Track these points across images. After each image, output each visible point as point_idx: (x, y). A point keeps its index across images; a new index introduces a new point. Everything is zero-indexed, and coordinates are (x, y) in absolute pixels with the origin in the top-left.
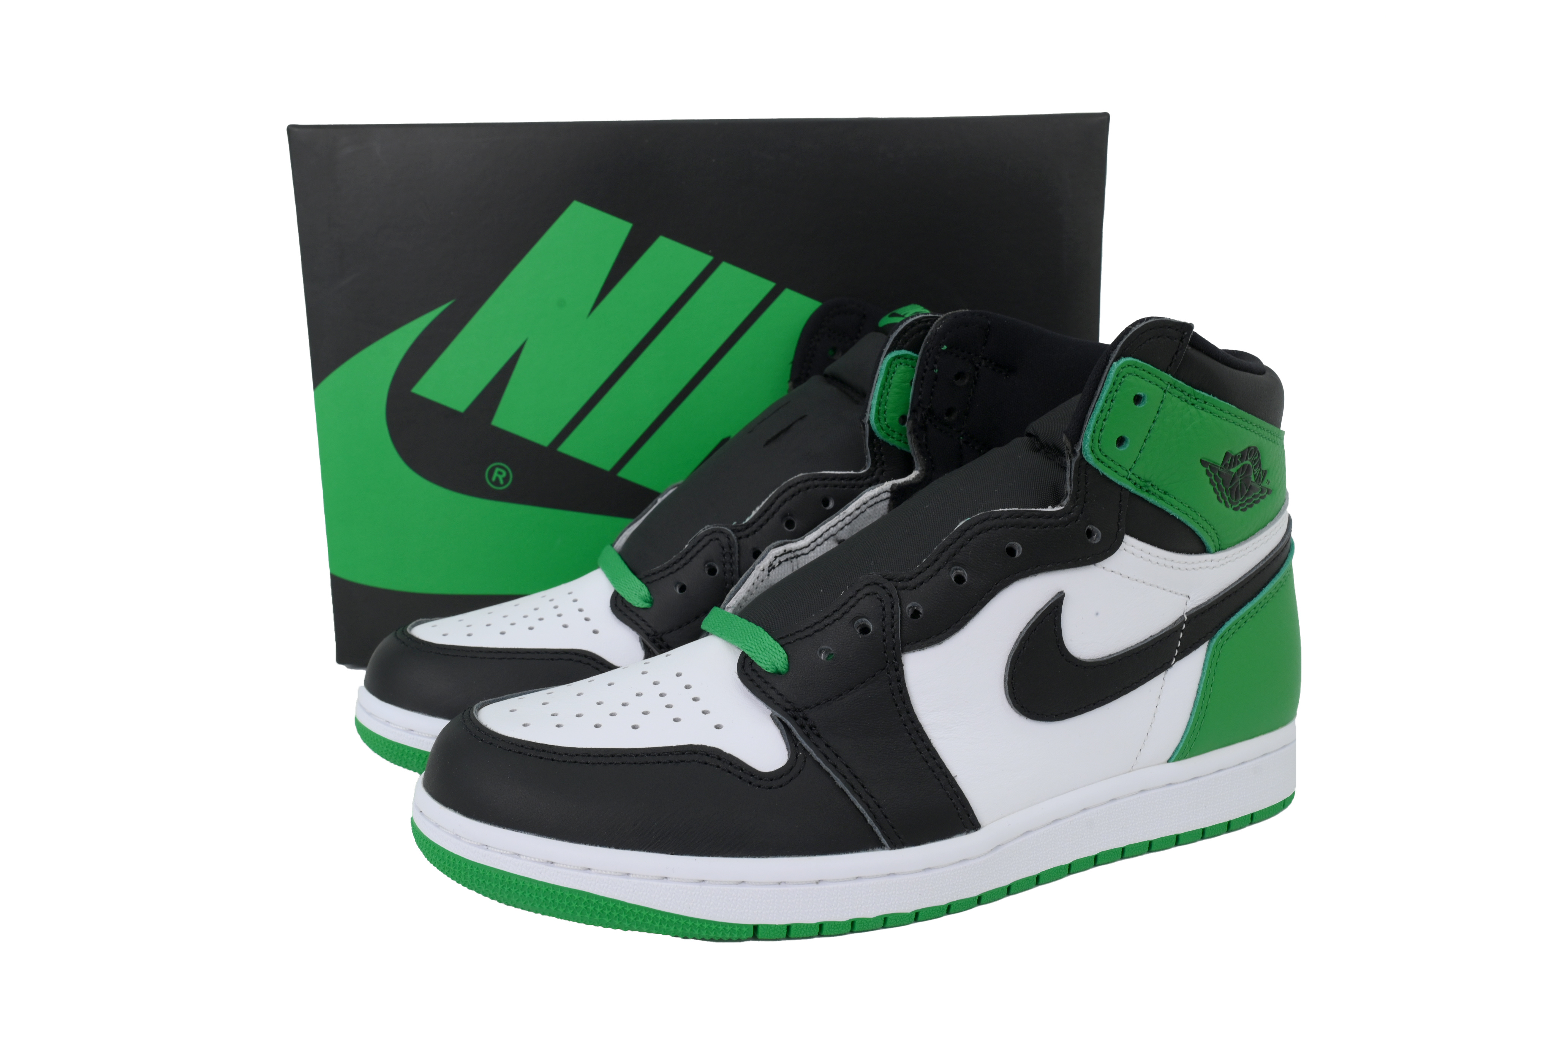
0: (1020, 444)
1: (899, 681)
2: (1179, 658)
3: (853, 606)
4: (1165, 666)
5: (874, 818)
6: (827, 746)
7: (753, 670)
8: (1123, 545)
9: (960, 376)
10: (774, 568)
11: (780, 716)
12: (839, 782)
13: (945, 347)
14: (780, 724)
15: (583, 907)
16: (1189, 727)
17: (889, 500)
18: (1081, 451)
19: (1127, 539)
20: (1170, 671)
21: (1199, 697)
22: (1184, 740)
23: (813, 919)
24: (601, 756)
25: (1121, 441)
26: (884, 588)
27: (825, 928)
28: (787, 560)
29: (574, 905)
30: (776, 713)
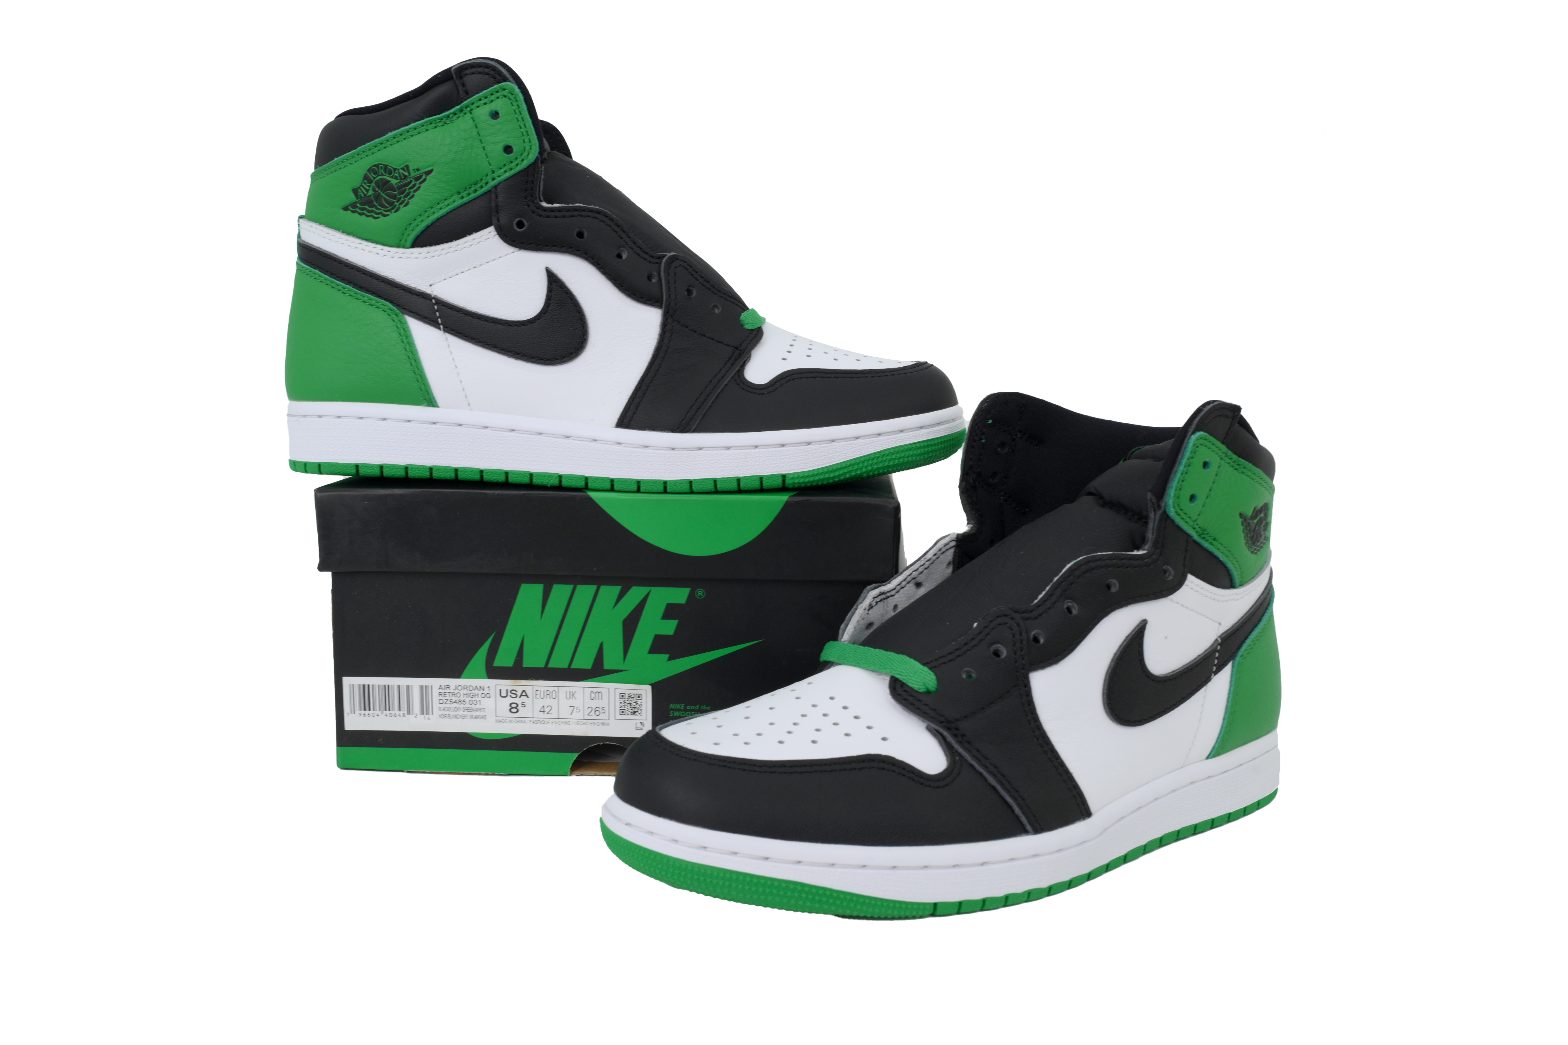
0: (1085, 502)
1: (1028, 696)
2: (1216, 673)
3: (988, 634)
4: (1206, 680)
5: (1021, 808)
6: (978, 751)
7: (905, 691)
8: (1187, 582)
9: (1003, 445)
10: (872, 607)
11: (937, 728)
12: (992, 781)
13: (990, 421)
14: (937, 734)
15: (797, 895)
16: (1223, 729)
17: (954, 548)
18: (1165, 506)
19: (1190, 578)
20: (1210, 684)
21: (1229, 704)
22: (1219, 740)
23: (978, 896)
24: (795, 766)
25: (1192, 498)
26: (1012, 619)
27: (987, 903)
28: (881, 601)
29: (789, 894)
30: (933, 726)
